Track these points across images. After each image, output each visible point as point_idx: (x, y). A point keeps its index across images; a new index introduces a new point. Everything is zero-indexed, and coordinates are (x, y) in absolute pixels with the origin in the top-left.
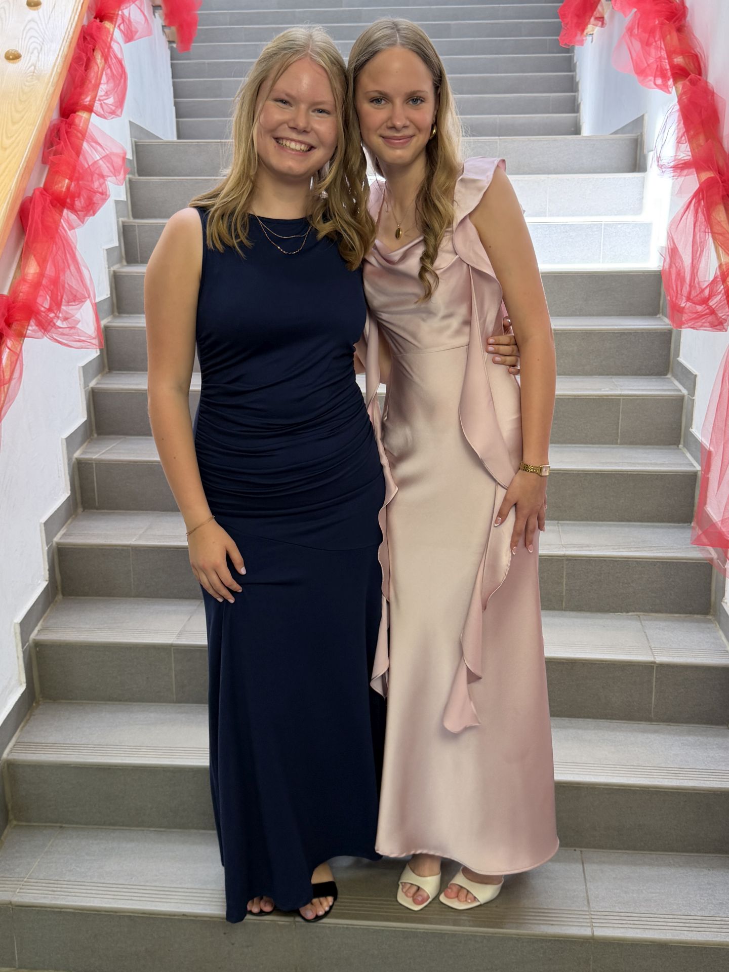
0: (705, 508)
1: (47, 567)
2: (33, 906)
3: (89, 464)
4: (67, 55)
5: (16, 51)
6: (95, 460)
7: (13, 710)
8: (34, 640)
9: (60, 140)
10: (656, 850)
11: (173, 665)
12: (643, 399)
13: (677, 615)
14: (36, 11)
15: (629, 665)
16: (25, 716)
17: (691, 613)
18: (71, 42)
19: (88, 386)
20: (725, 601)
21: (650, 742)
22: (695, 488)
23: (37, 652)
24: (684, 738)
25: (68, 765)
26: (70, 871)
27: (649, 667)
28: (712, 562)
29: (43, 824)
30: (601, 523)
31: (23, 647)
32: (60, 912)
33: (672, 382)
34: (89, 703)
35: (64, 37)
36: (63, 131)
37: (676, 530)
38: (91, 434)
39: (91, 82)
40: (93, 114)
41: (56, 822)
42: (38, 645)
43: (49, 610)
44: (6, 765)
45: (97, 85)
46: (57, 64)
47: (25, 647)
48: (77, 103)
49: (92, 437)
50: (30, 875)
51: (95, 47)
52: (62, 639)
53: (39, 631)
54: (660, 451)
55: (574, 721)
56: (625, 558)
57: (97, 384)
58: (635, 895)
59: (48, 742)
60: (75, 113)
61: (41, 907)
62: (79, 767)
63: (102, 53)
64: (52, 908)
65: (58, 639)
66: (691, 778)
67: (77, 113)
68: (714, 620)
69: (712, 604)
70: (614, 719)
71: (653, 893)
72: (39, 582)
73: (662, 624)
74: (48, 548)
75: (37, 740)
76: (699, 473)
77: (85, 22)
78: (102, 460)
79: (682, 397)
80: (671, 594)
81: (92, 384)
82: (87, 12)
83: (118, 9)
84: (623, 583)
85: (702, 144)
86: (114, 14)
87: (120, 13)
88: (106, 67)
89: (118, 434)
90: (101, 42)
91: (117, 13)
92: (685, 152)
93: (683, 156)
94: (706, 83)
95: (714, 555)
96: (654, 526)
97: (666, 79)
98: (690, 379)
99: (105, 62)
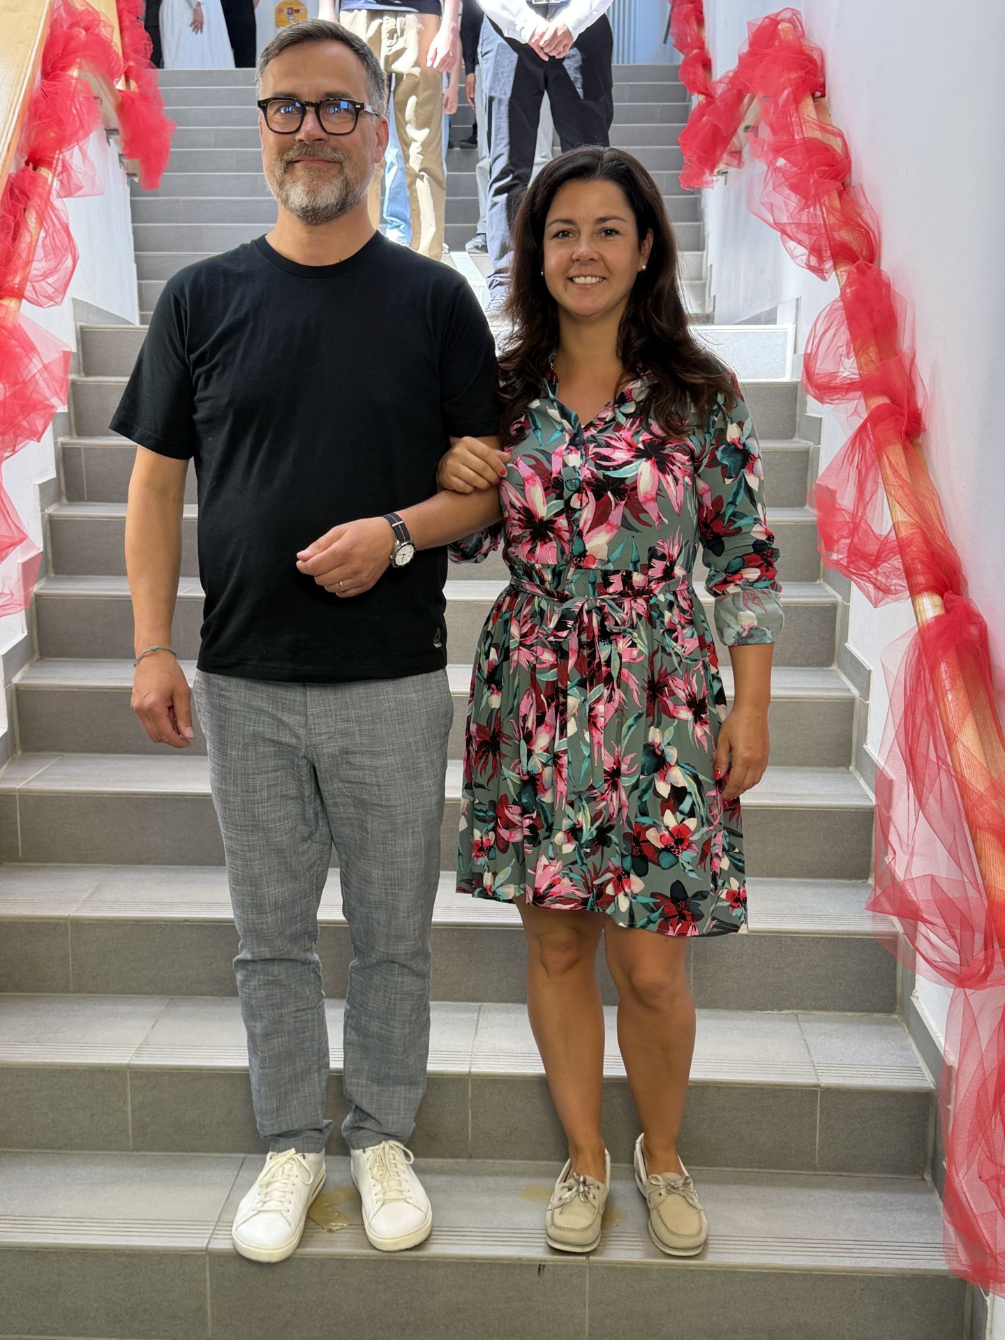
0: (886, 860)
3: (11, 796)
6: (19, 790)
11: (129, 1096)
12: (799, 702)
13: (849, 1014)
15: (783, 1090)
17: (869, 1011)
19: (10, 683)
20: (916, 994)
21: (813, 1202)
22: (872, 832)
24: (861, 1195)
27: (811, 1092)
28: (896, 938)
33: (838, 678)
37: (846, 889)
38: (14, 751)
39: (21, 257)
40: (24, 301)
45: (29, 263)
48: (2, 288)
49: (14, 755)
51: (27, 205)
54: (822, 775)
57: (23, 678)
63: (38, 212)
67: (1, 302)
68: (902, 1021)
69: (898, 998)
70: (763, 1168)
73: (828, 1027)
77: (13, 170)
78: (30, 791)
79: (851, 702)
80: (840, 984)
81: (16, 679)
82: (16, 155)
83: (58, 152)
84: (773, 968)
85: (874, 358)
86: (53, 158)
87: (61, 157)
88: (43, 234)
89: (54, 750)
90: (36, 198)
91: (56, 156)
92: (848, 370)
93: (847, 374)
94: (879, 271)
95: (899, 929)
96: (815, 885)
97: (821, 259)
98: (861, 675)
99: (42, 226)
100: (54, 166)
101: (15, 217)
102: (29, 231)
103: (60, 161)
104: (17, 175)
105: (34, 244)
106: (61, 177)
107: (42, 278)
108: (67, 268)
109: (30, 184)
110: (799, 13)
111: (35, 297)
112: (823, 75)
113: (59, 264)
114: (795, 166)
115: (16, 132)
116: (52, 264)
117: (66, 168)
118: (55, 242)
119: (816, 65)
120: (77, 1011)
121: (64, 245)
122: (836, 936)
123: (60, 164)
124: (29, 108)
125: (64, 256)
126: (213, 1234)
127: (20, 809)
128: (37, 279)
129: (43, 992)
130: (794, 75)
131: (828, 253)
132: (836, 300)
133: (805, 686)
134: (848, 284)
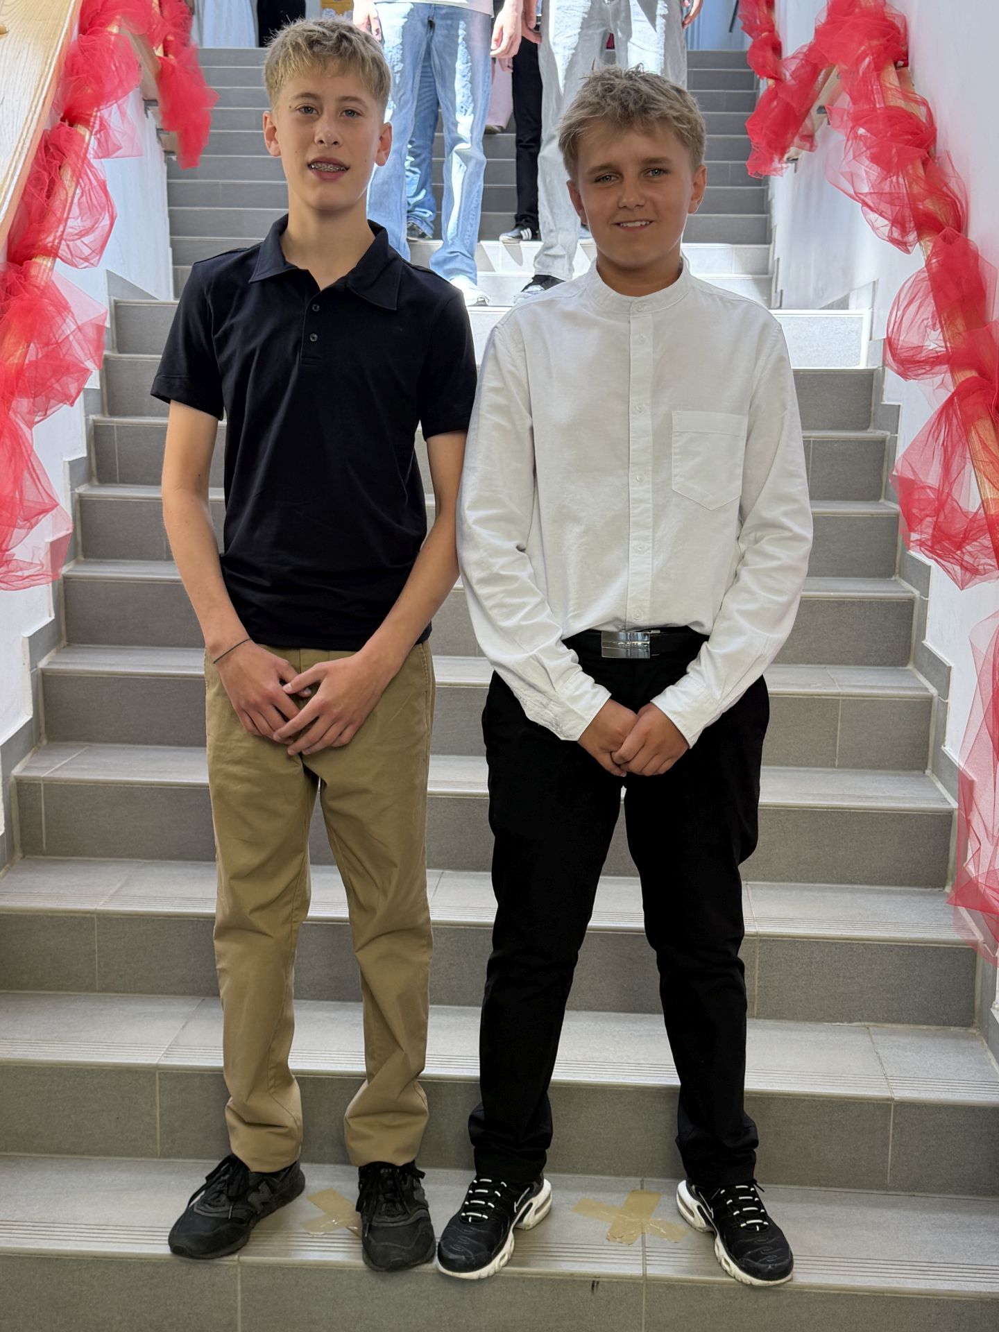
0: (964, 864)
3: (35, 785)
4: (20, 176)
6: (44, 779)
11: (158, 1098)
12: (873, 701)
13: (925, 1027)
15: (854, 1103)
17: (944, 1024)
18: (27, 157)
19: (36, 667)
20: (996, 1006)
21: (885, 1222)
22: (949, 835)
24: (936, 1216)
27: (883, 1107)
28: (976, 947)
33: (915, 677)
35: (17, 147)
37: (922, 897)
38: (38, 740)
39: (55, 215)
40: (58, 260)
45: (64, 221)
48: (33, 245)
49: (39, 744)
51: (62, 163)
54: (897, 778)
57: (50, 663)
60: (30, 257)
63: (74, 171)
66: (947, 1278)
67: (34, 260)
68: (980, 1035)
69: (977, 1010)
70: (831, 1186)
73: (903, 1040)
76: (956, 813)
77: (48, 127)
78: (56, 780)
79: (929, 699)
80: (915, 995)
81: (43, 664)
82: (51, 111)
83: (95, 109)
84: (844, 977)
86: (91, 115)
87: (99, 114)
88: (79, 191)
89: (80, 740)
90: (73, 156)
91: (94, 114)
92: (935, 342)
93: (933, 346)
94: (966, 241)
95: (979, 936)
96: (888, 892)
97: (904, 232)
98: (940, 673)
99: (78, 183)
100: (91, 124)
101: (50, 174)
102: (65, 189)
103: (98, 119)
104: (51, 131)
105: (69, 201)
106: (98, 136)
107: (77, 237)
108: (104, 226)
109: (66, 141)
111: (69, 256)
112: (906, 43)
113: (95, 223)
114: (875, 135)
115: (52, 85)
116: (88, 224)
117: (103, 127)
118: (91, 199)
119: (899, 32)
120: (102, 1010)
121: (101, 202)
122: (911, 944)
123: (98, 122)
124: (65, 63)
125: (101, 214)
127: (45, 798)
128: (72, 238)
129: (66, 990)
130: (876, 43)
131: (912, 225)
132: (919, 272)
133: (880, 684)
134: (933, 254)
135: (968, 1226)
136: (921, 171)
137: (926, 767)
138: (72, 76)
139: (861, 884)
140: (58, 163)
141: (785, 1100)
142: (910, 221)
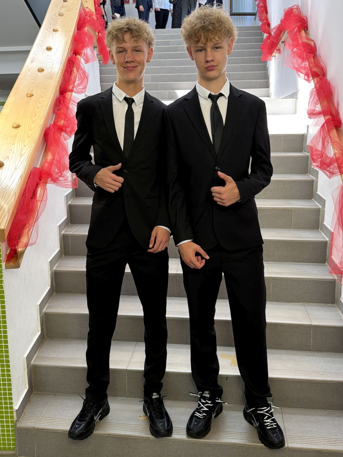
0: (331, 257)
1: (50, 281)
2: (44, 430)
3: (68, 236)
4: (62, 70)
5: (42, 68)
6: (70, 234)
7: (35, 343)
8: (45, 312)
9: (60, 104)
10: (314, 409)
12: (303, 210)
13: (321, 304)
14: (50, 52)
15: (301, 326)
16: (40, 345)
17: (326, 303)
18: (64, 64)
20: (342, 298)
21: (310, 360)
22: (326, 248)
23: (46, 318)
24: (325, 359)
25: (59, 367)
26: (59, 414)
27: (309, 327)
28: (335, 281)
29: (47, 393)
30: (286, 263)
31: (40, 315)
32: (55, 432)
33: (315, 202)
34: (66, 340)
35: (61, 62)
36: (62, 101)
37: (319, 266)
39: (72, 80)
40: (73, 92)
41: (53, 392)
42: (46, 314)
43: (50, 299)
44: (32, 367)
45: (74, 82)
46: (59, 73)
47: (41, 315)
48: (66, 89)
49: (68, 225)
50: (42, 416)
51: (73, 66)
52: (56, 312)
53: (46, 308)
54: (310, 232)
55: (277, 350)
56: (297, 279)
57: (71, 202)
58: (305, 429)
59: (50, 357)
60: (66, 92)
61: (47, 430)
62: (63, 368)
63: (77, 68)
64: (52, 430)
65: (55, 312)
67: (67, 93)
68: (337, 306)
69: (336, 299)
70: (295, 350)
71: (314, 428)
72: (47, 287)
73: (314, 308)
74: (51, 273)
75: (46, 356)
76: (329, 242)
77: (69, 56)
78: (73, 235)
79: (319, 209)
80: (318, 295)
81: (69, 203)
82: (70, 52)
83: (82, 50)
84: (297, 289)
85: (326, 105)
86: (81, 52)
87: (83, 52)
88: (78, 74)
89: (80, 224)
90: (76, 64)
92: (318, 108)
93: (318, 109)
94: (326, 79)
95: (336, 278)
96: (309, 265)
97: (308, 77)
98: (322, 201)
99: (78, 71)
100: (82, 55)
101: (70, 69)
102: (74, 73)
104: (70, 57)
105: (76, 76)
106: (84, 57)
108: (85, 83)
109: (74, 60)
110: (299, 6)
111: (76, 91)
112: (307, 24)
113: (83, 81)
114: (299, 50)
116: (81, 82)
118: (81, 76)
119: (305, 21)
121: (85, 77)
122: (316, 280)
124: (74, 39)
126: (128, 365)
127: (71, 240)
128: (77, 86)
130: (298, 24)
131: (311, 75)
132: (313, 88)
133: (304, 205)
134: (317, 83)
135: (335, 362)
136: (313, 60)
137: (319, 228)
138: (75, 42)
139: (300, 262)
140: (72, 66)
141: (281, 325)
142: (310, 74)
